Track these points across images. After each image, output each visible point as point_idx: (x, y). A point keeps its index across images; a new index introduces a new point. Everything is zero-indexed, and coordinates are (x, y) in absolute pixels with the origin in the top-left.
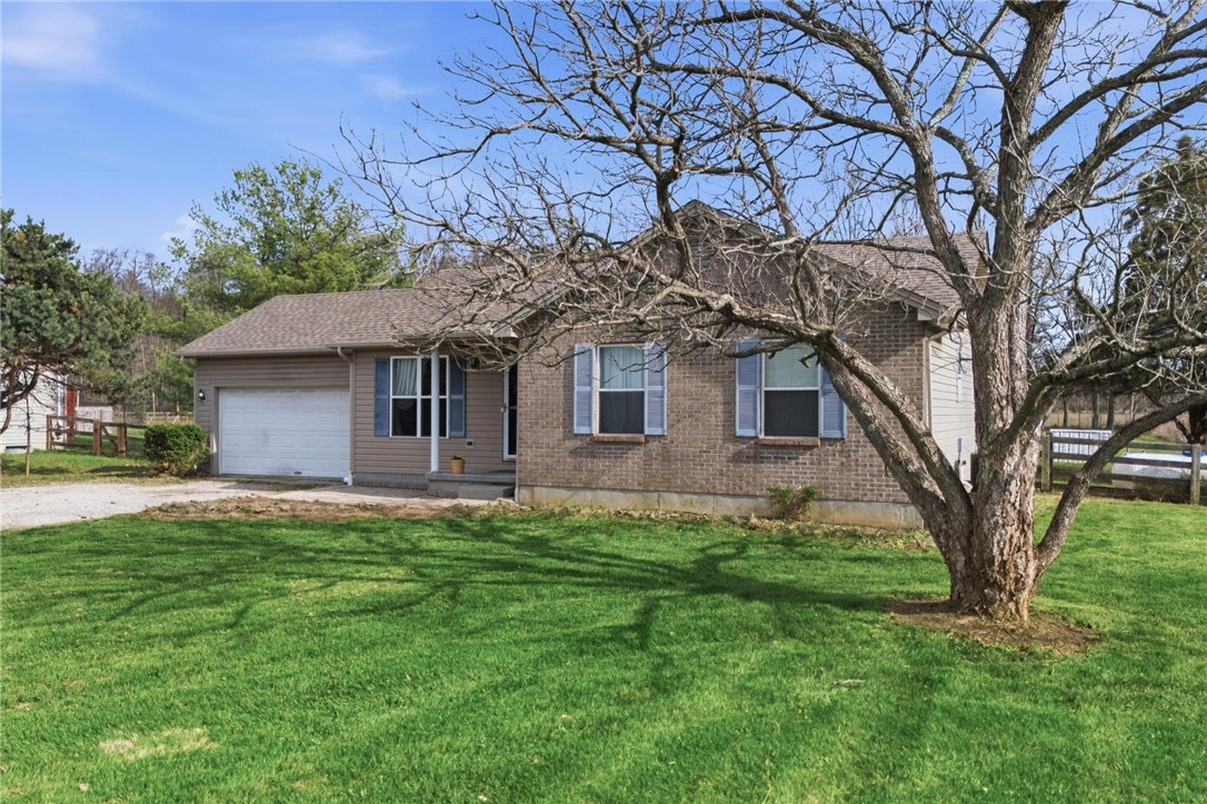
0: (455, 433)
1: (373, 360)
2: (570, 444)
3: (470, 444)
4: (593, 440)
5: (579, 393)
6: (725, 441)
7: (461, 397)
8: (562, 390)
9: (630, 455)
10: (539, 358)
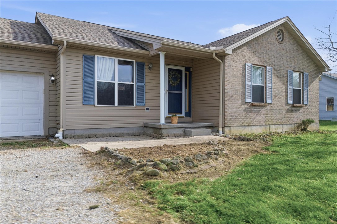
0: (140, 104)
1: (81, 55)
2: (244, 107)
3: (147, 109)
4: (252, 105)
5: (248, 84)
6: (285, 105)
7: (143, 84)
8: (241, 83)
9: (262, 111)
10: (233, 67)
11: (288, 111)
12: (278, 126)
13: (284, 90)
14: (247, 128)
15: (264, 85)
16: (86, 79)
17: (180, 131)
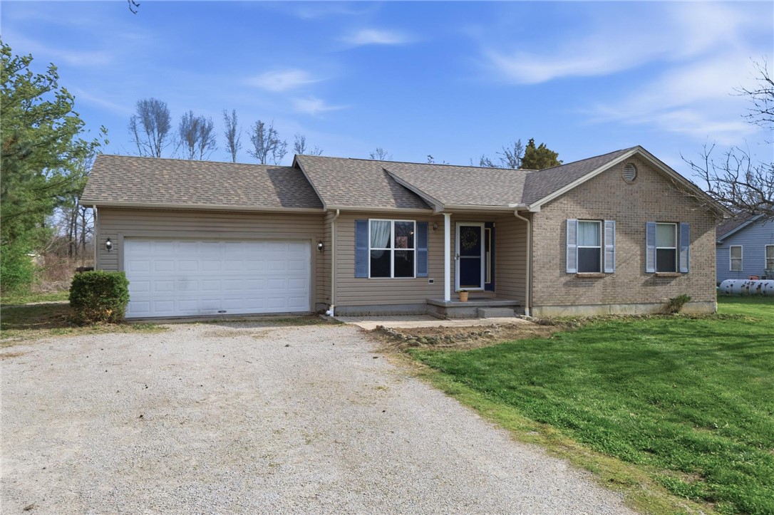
0: (421, 275)
1: (353, 221)
2: (563, 280)
3: (431, 281)
4: (578, 276)
5: (570, 249)
6: (641, 275)
7: (425, 249)
8: (558, 246)
9: (596, 284)
10: (545, 227)
11: (646, 284)
12: (627, 306)
13: (639, 253)
14: (570, 308)
15: (601, 247)
16: (359, 248)
17: (471, 311)
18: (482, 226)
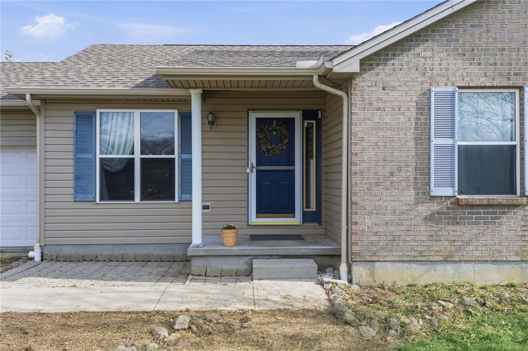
0: (187, 197)
3: (206, 208)
4: (457, 203)
5: (437, 147)
8: (412, 144)
9: (504, 218)
10: (381, 105)
14: (440, 267)
15: (517, 143)
16: (79, 156)
18: (297, 116)
